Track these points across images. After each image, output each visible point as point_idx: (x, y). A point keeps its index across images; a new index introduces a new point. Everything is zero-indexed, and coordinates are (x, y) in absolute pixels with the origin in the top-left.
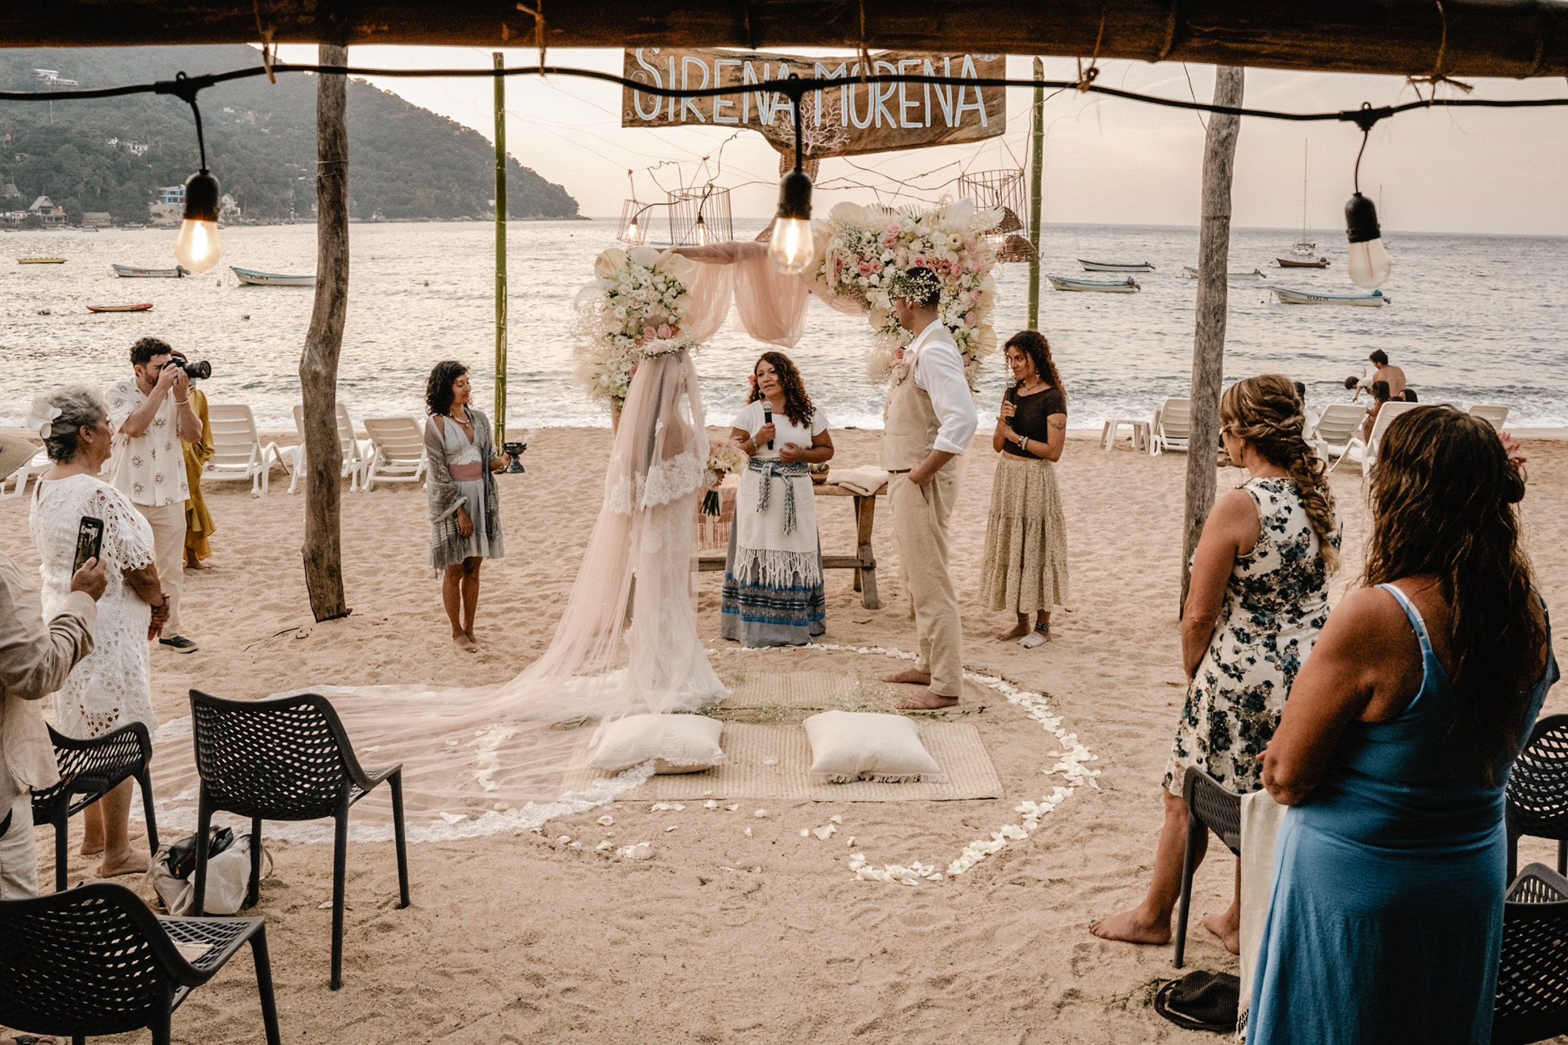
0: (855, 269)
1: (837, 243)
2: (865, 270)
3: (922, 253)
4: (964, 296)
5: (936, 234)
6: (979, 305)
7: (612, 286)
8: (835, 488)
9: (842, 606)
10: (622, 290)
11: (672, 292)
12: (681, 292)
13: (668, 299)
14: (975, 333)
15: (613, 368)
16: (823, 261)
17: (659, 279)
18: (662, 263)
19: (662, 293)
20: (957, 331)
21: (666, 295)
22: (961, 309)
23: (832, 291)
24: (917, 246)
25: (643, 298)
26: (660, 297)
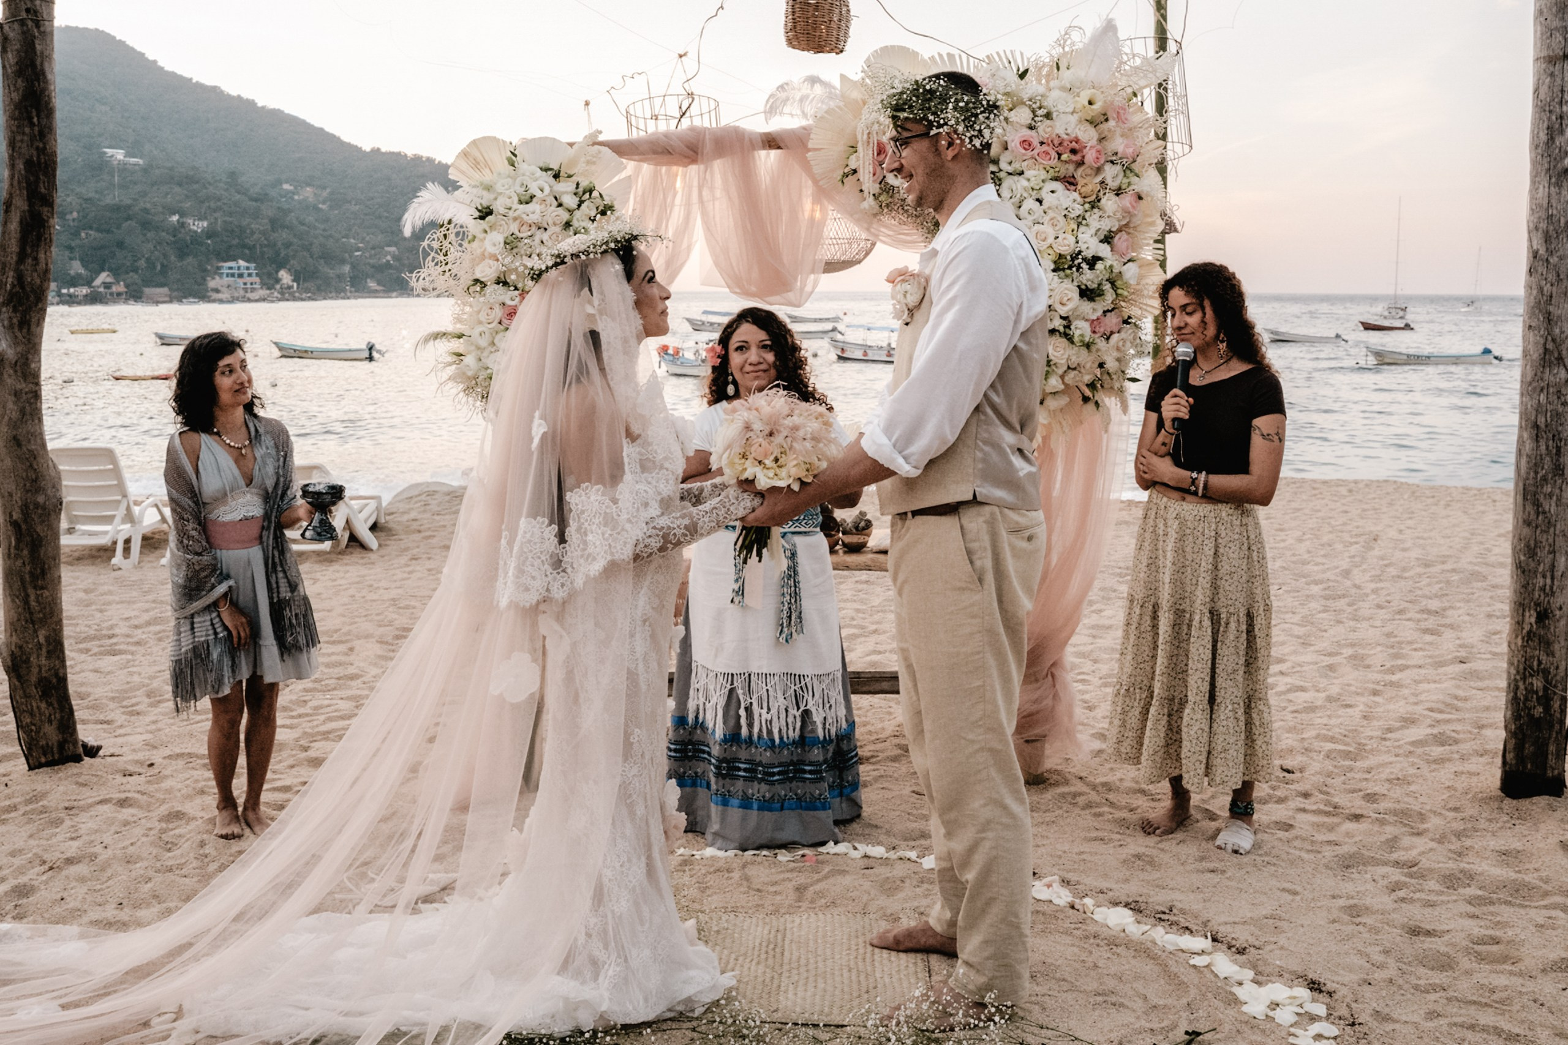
3: (1031, 128)
4: (1109, 203)
5: (1055, 94)
6: (1136, 221)
7: (486, 200)
9: (895, 759)
10: (498, 207)
11: (589, 209)
12: (606, 210)
13: (580, 221)
14: (1131, 271)
15: (483, 342)
16: (854, 148)
17: (565, 188)
18: (573, 162)
19: (571, 212)
20: (1099, 266)
21: (577, 214)
22: (1107, 225)
23: (870, 202)
24: (1022, 116)
25: (535, 218)
26: (565, 216)
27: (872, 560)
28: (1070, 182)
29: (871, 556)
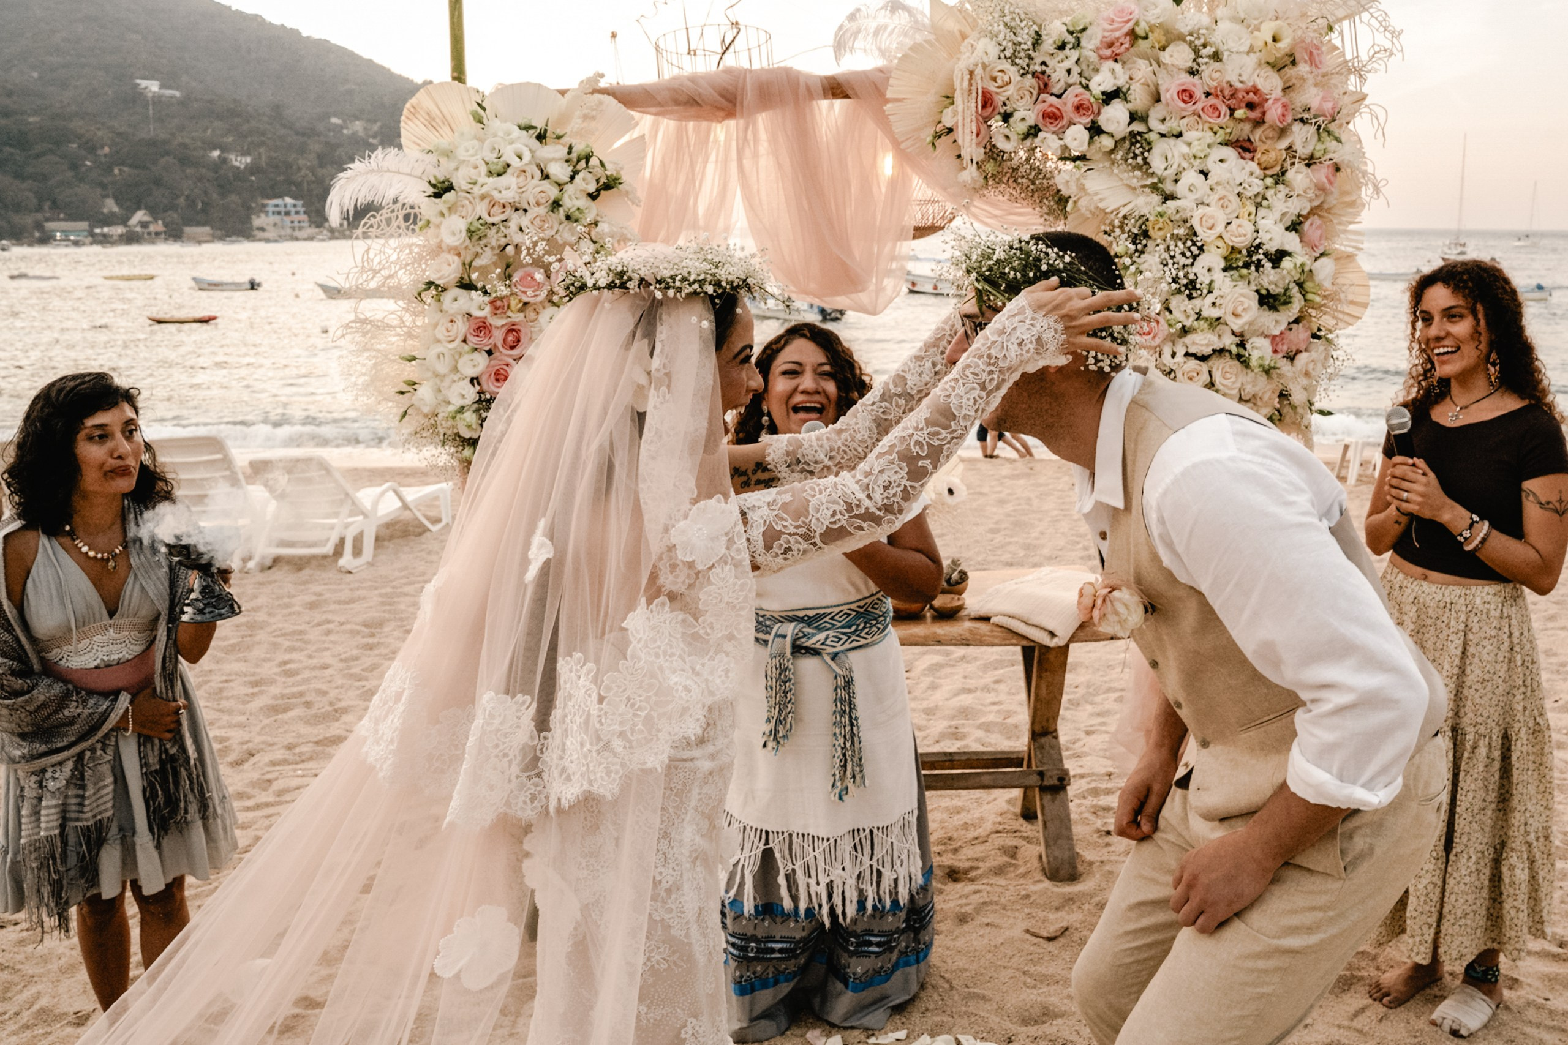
0: (1026, 114)
1: (984, 50)
2: (1053, 116)
3: (1192, 72)
4: (1298, 176)
5: (1224, 26)
6: (1332, 200)
7: (443, 170)
8: (983, 627)
10: (460, 180)
11: (586, 182)
12: (609, 185)
13: (573, 199)
14: (1324, 269)
15: (442, 368)
16: (949, 98)
17: (553, 154)
18: (564, 118)
19: (560, 186)
20: (1286, 263)
21: (570, 189)
22: (1297, 207)
23: (971, 174)
24: (1179, 56)
25: (508, 196)
26: (553, 192)
27: (971, 631)
28: (1245, 147)
29: (968, 625)
